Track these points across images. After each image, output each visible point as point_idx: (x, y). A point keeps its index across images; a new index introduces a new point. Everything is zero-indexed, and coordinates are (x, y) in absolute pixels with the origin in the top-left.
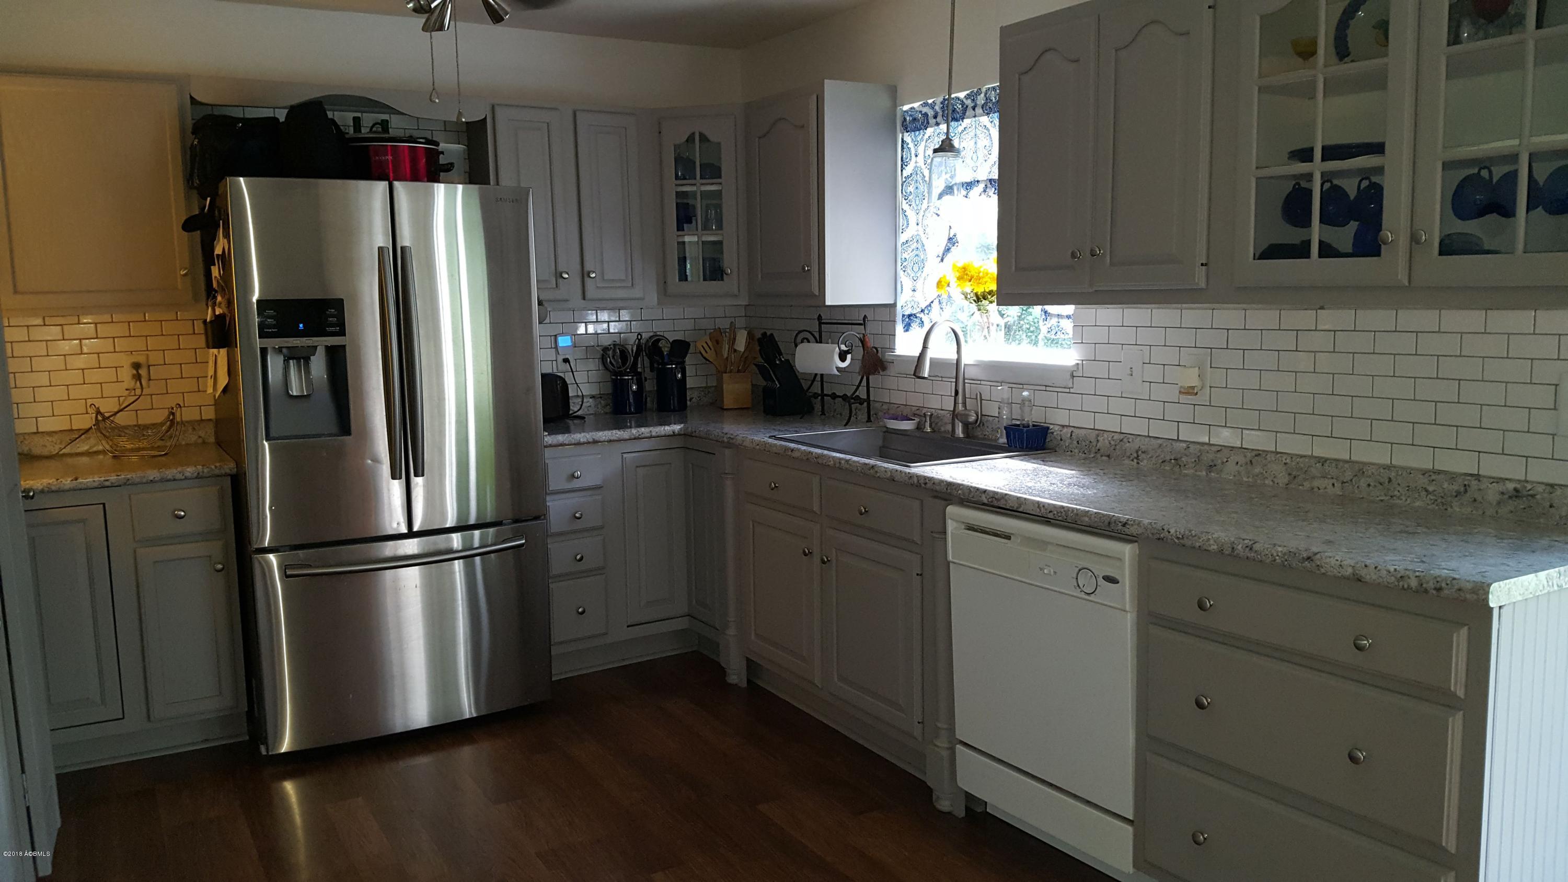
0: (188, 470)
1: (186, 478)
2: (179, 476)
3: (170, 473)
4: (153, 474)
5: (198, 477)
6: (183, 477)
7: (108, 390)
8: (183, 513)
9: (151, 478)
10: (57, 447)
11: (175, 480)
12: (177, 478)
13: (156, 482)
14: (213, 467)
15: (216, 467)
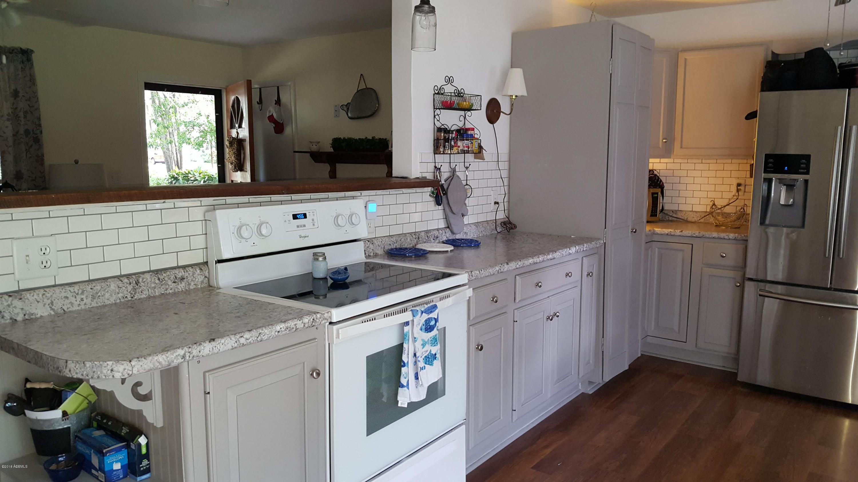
0: (731, 235)
1: (729, 239)
2: (726, 237)
3: (722, 235)
4: (715, 235)
5: (735, 239)
6: (728, 238)
7: (725, 195)
8: (724, 255)
9: (714, 236)
10: (699, 219)
11: (724, 239)
12: (725, 238)
13: (716, 238)
14: (743, 235)
15: (744, 236)
